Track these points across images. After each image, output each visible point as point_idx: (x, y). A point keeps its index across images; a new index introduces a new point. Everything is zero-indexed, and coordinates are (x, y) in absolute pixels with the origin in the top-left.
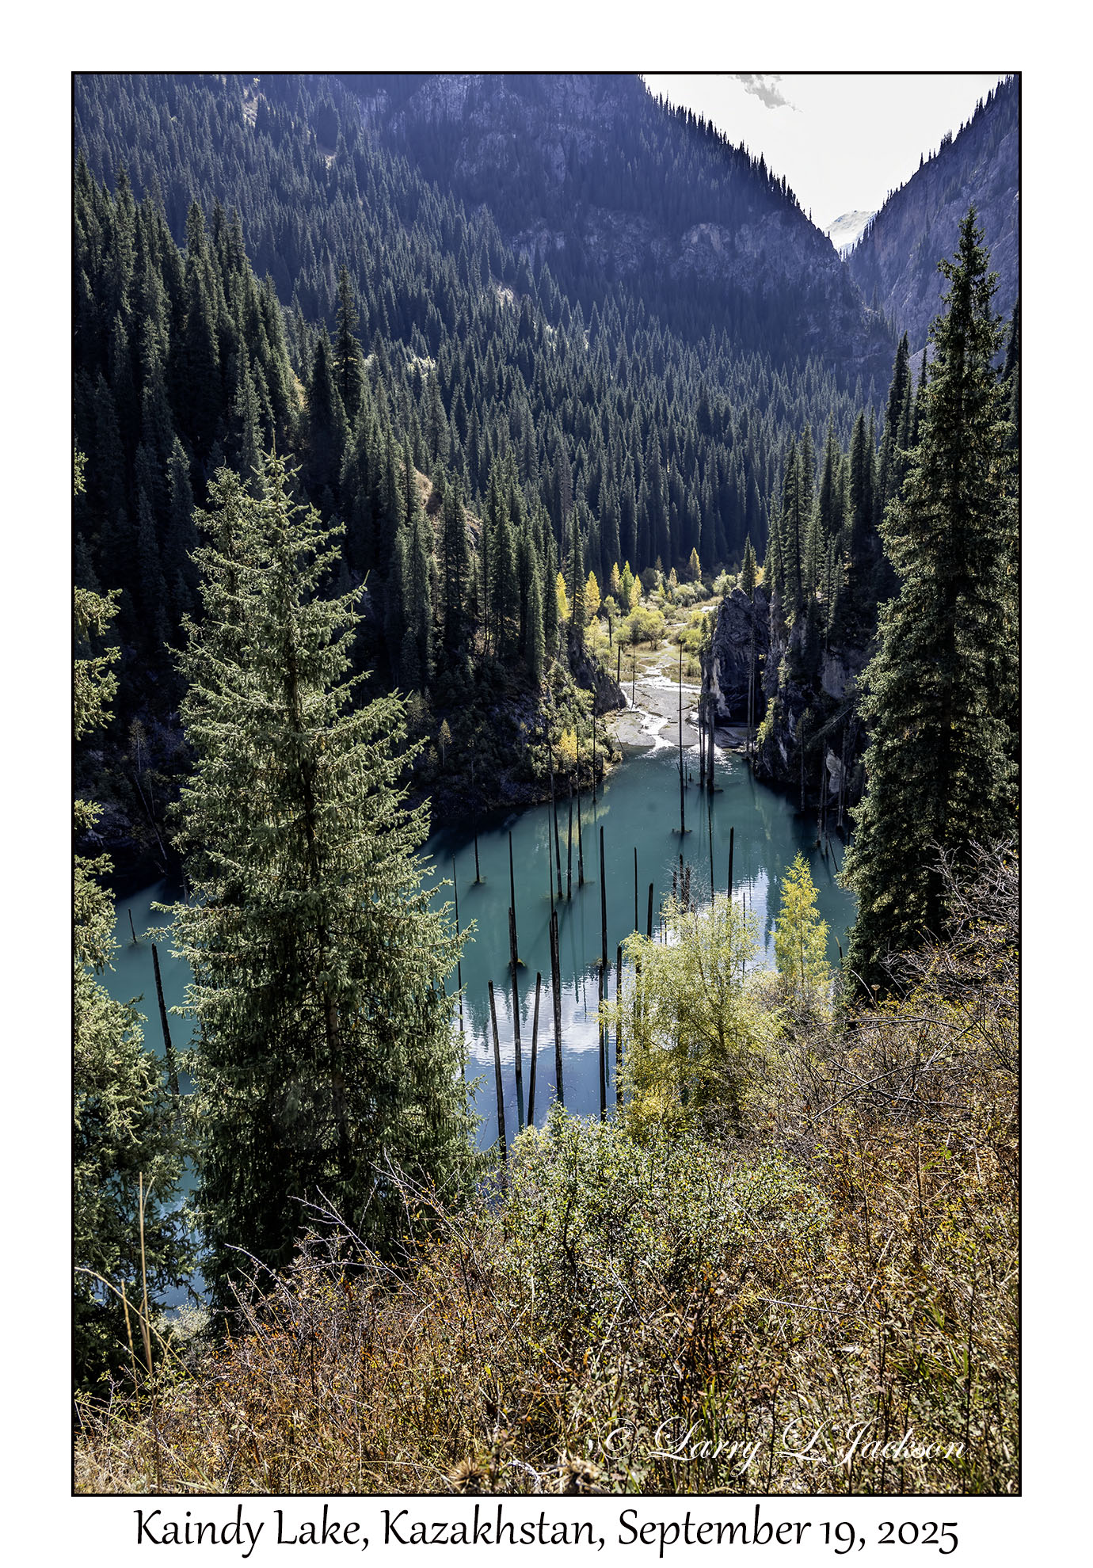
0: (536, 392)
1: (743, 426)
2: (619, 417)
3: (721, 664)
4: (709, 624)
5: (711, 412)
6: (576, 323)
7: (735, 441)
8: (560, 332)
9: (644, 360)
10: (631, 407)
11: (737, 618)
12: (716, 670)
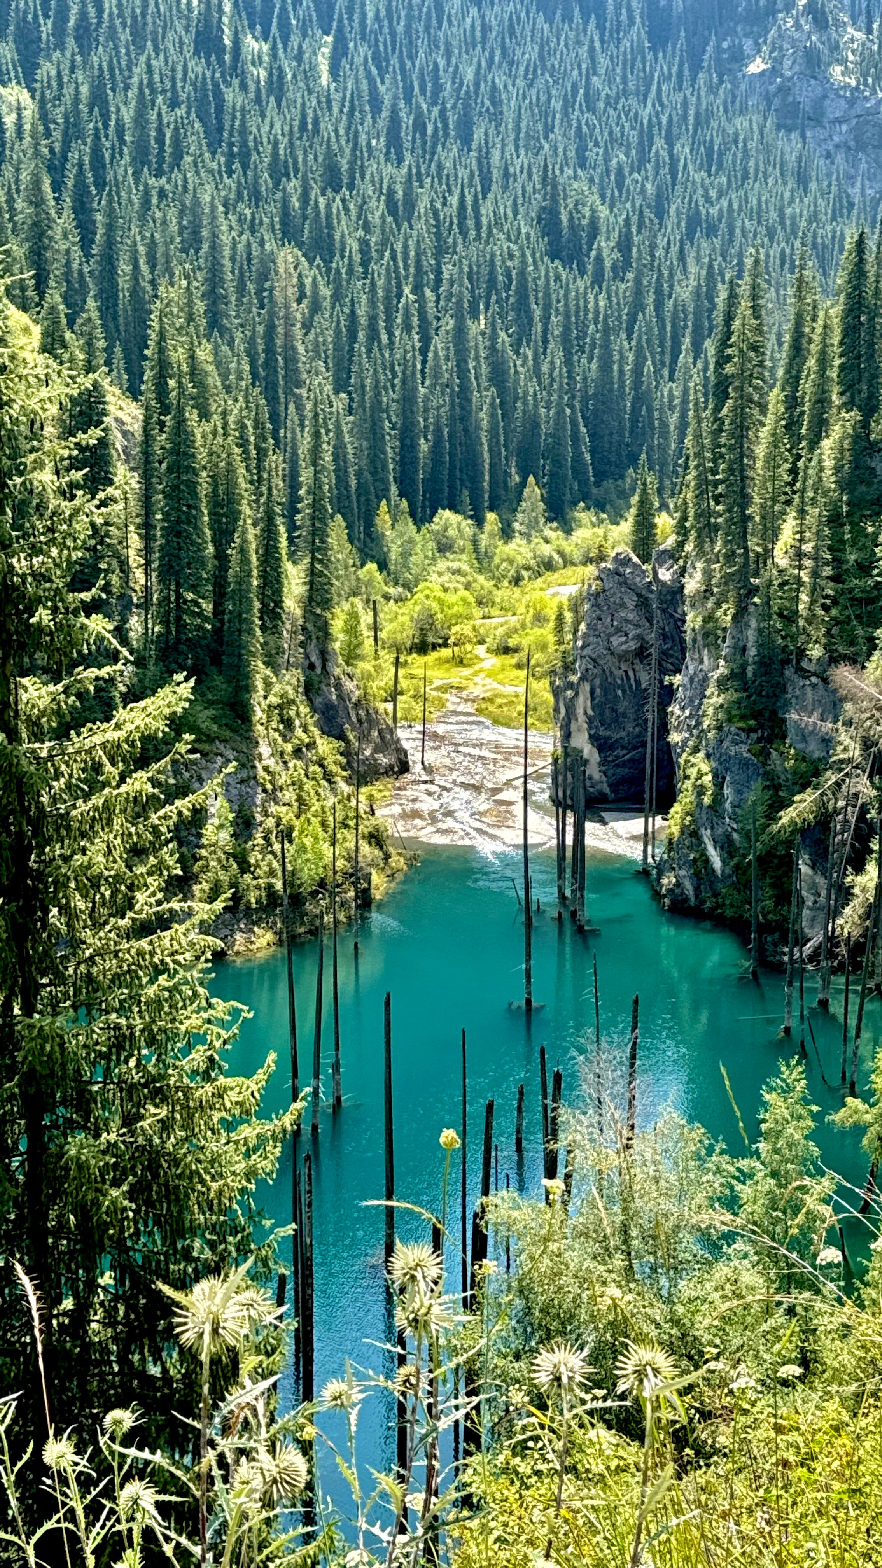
0: (229, 164)
1: (624, 245)
2: (390, 219)
3: (592, 692)
4: (569, 616)
5: (564, 218)
6: (305, 35)
7: (608, 274)
8: (274, 48)
9: (436, 111)
10: (410, 203)
11: (623, 605)
12: (583, 704)
